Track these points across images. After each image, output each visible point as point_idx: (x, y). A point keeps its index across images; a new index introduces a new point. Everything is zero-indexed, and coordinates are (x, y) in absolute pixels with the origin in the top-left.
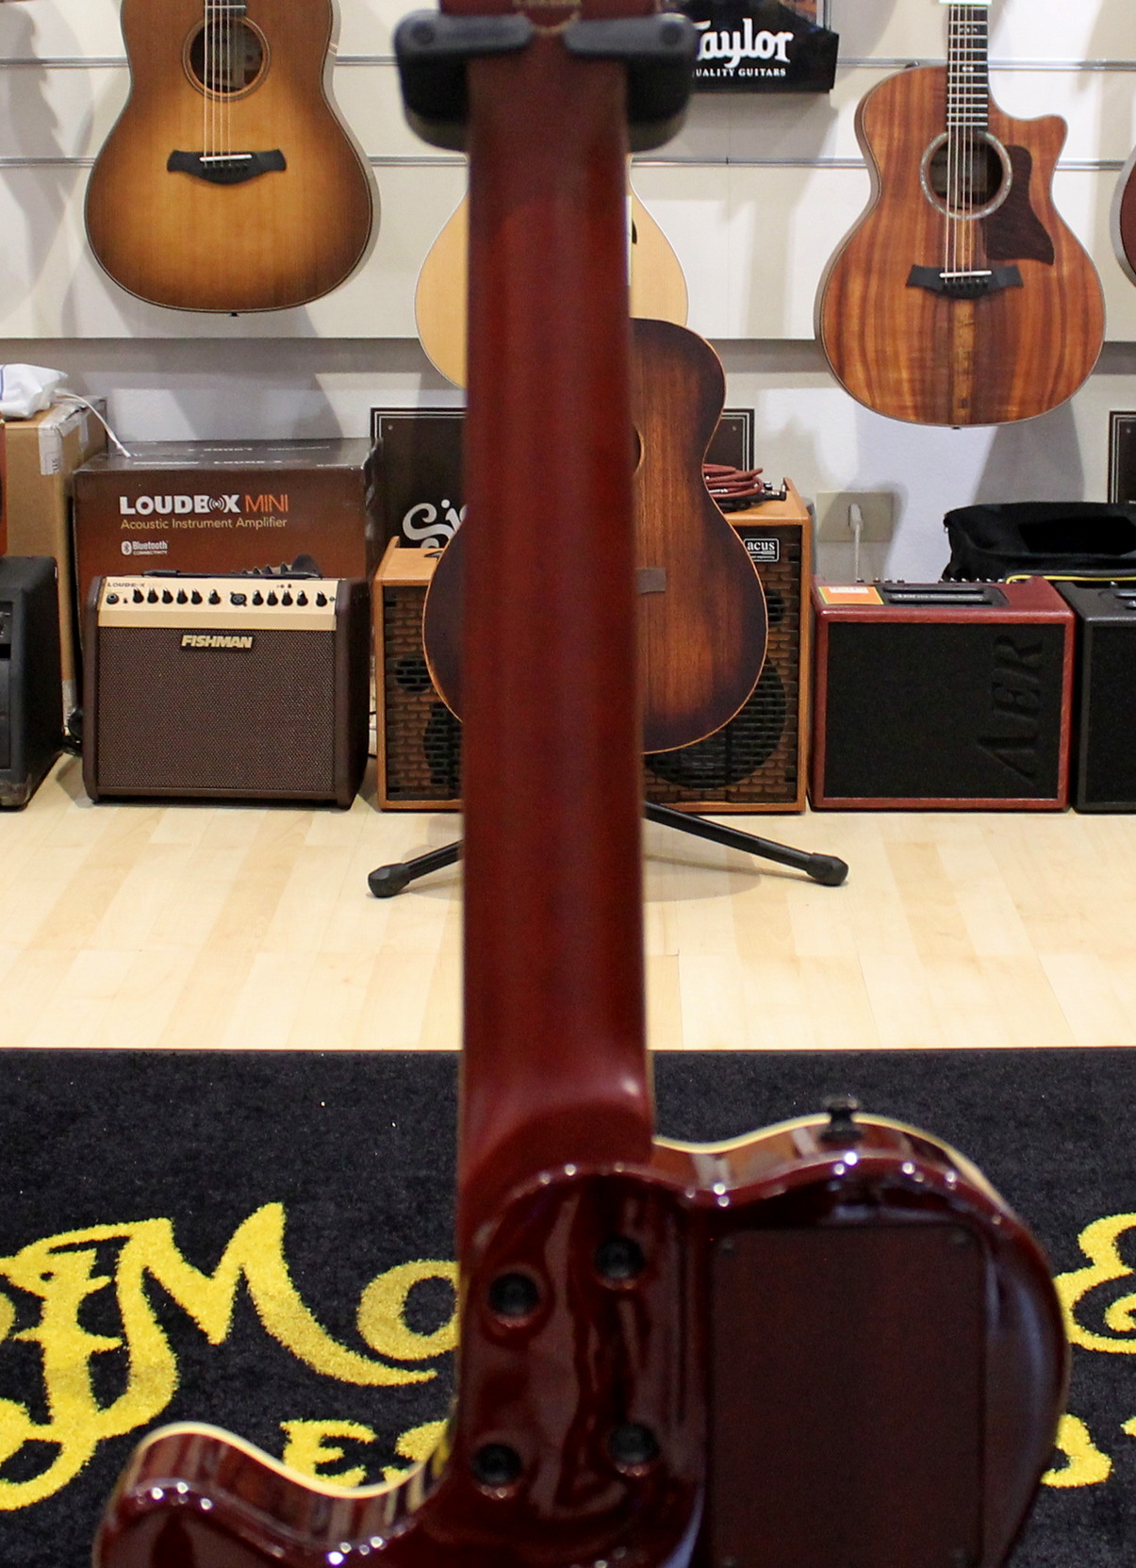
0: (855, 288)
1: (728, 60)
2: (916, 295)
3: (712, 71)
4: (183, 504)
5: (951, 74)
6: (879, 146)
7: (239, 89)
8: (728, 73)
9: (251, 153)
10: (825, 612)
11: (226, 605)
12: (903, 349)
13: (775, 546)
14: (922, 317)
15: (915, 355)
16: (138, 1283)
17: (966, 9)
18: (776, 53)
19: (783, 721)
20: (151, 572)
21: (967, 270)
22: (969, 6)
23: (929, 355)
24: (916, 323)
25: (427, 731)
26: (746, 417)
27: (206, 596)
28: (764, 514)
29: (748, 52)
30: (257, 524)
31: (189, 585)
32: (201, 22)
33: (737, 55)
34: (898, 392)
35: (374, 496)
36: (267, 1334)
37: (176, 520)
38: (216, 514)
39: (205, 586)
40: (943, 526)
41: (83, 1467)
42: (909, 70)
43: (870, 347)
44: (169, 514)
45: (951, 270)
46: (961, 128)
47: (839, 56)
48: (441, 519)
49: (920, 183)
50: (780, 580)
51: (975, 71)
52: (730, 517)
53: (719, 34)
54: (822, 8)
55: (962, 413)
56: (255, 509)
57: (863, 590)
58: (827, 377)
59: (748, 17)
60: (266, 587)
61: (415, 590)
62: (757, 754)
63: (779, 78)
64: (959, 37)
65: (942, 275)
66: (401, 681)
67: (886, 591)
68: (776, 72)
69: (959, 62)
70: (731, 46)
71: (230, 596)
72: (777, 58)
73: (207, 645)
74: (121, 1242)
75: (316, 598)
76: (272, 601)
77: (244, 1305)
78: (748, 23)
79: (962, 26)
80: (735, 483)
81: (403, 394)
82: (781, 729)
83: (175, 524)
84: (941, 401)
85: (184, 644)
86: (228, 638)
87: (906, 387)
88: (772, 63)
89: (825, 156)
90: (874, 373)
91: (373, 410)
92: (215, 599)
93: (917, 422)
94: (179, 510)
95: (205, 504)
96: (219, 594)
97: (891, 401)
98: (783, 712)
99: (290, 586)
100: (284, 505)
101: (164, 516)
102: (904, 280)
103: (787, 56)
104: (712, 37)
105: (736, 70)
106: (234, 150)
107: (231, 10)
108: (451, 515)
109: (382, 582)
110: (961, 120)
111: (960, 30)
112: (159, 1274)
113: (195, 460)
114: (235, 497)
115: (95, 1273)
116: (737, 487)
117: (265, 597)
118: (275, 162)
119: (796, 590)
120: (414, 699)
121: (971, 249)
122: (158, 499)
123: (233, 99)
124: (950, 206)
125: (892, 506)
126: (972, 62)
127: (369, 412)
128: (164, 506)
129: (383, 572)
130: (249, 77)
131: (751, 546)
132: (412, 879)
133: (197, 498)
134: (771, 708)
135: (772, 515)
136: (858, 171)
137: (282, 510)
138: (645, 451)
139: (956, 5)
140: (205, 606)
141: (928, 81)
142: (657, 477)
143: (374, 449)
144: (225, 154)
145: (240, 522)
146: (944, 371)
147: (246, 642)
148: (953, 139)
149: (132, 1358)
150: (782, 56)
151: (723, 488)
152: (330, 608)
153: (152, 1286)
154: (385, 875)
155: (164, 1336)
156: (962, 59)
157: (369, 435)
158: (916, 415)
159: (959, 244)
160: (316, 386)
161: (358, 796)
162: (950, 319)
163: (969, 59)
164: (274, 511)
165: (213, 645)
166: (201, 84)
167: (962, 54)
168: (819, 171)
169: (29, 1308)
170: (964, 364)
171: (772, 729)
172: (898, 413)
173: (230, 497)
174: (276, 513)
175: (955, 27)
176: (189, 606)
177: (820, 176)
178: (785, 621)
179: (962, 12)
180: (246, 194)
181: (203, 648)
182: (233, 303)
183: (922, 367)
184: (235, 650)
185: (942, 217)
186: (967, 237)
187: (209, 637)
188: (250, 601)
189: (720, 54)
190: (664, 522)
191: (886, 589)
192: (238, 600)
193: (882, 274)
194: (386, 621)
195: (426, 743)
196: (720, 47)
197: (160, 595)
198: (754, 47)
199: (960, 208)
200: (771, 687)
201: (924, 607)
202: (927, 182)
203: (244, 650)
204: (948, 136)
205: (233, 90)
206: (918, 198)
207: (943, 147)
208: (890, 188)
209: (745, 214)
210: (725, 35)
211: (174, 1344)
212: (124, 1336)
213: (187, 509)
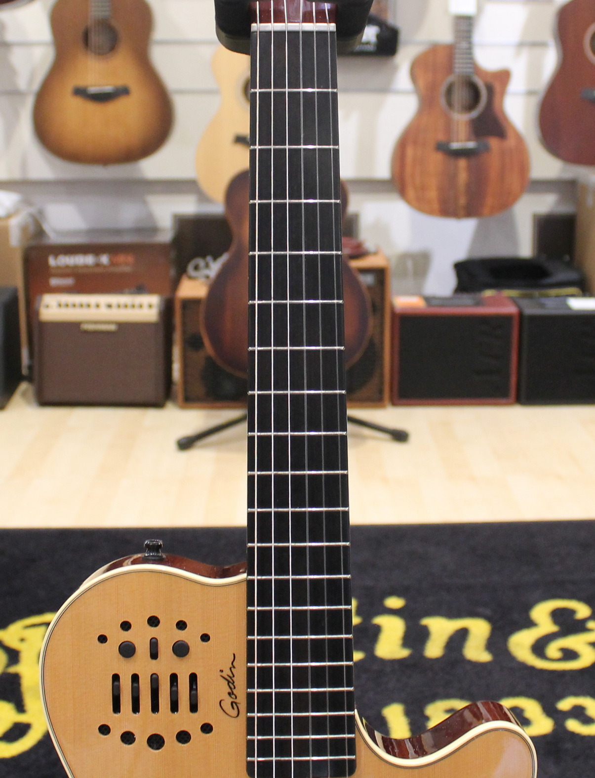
2: (439, 155)
4: (80, 260)
5: (455, 48)
6: (421, 83)
7: (106, 55)
10: (396, 311)
11: (103, 309)
12: (433, 181)
13: (373, 278)
14: (443, 166)
15: (440, 184)
17: (462, 15)
21: (462, 142)
23: (446, 184)
24: (440, 168)
25: (203, 370)
27: (93, 305)
28: (367, 262)
30: (119, 270)
31: (84, 299)
32: (87, 23)
34: (431, 202)
35: (175, 256)
38: (98, 265)
39: (93, 299)
40: (453, 269)
42: (435, 46)
43: (417, 180)
45: (454, 143)
46: (459, 74)
48: (207, 267)
49: (441, 100)
50: (375, 296)
51: (467, 46)
52: (354, 265)
55: (461, 211)
56: (117, 262)
57: (415, 299)
58: (396, 195)
61: (197, 302)
64: (459, 30)
66: (190, 346)
71: (105, 305)
75: (147, 305)
76: (126, 307)
79: (461, 25)
81: (188, 206)
84: (451, 206)
85: (81, 329)
86: (104, 325)
87: (435, 200)
89: (394, 88)
90: (419, 193)
92: (98, 306)
93: (439, 216)
95: (91, 260)
96: (100, 304)
97: (427, 206)
100: (131, 259)
102: (433, 148)
103: (376, 39)
107: (103, 17)
109: (180, 297)
110: (459, 70)
114: (107, 257)
116: (354, 248)
117: (122, 305)
118: (122, 92)
120: (195, 354)
121: (466, 133)
123: (103, 60)
124: (455, 111)
125: (426, 259)
127: (172, 216)
129: (180, 292)
130: (112, 48)
131: (362, 278)
132: (197, 442)
133: (87, 257)
135: (370, 263)
136: (411, 95)
137: (129, 262)
139: (458, 14)
140: (93, 309)
141: (444, 51)
145: (109, 270)
146: (453, 192)
147: (114, 328)
148: (457, 79)
151: (348, 249)
152: (154, 310)
154: (184, 439)
157: (172, 227)
158: (440, 213)
159: (460, 131)
160: (145, 202)
161: (168, 402)
162: (456, 167)
163: (464, 41)
164: (126, 264)
165: (97, 329)
167: (460, 38)
168: (391, 95)
169: (14, 656)
170: (462, 188)
172: (430, 212)
173: (105, 256)
175: (457, 25)
176: (84, 309)
178: (378, 315)
179: (460, 17)
180: (111, 107)
181: (91, 332)
182: (105, 160)
183: (442, 190)
184: (107, 332)
186: (464, 127)
187: (94, 326)
188: (114, 307)
191: (427, 299)
192: (109, 306)
193: (423, 145)
194: (182, 316)
195: (203, 376)
199: (459, 113)
201: (446, 307)
202: (444, 100)
203: (113, 331)
204: (454, 78)
207: (452, 83)
208: (427, 102)
209: (355, 118)
213: (82, 263)
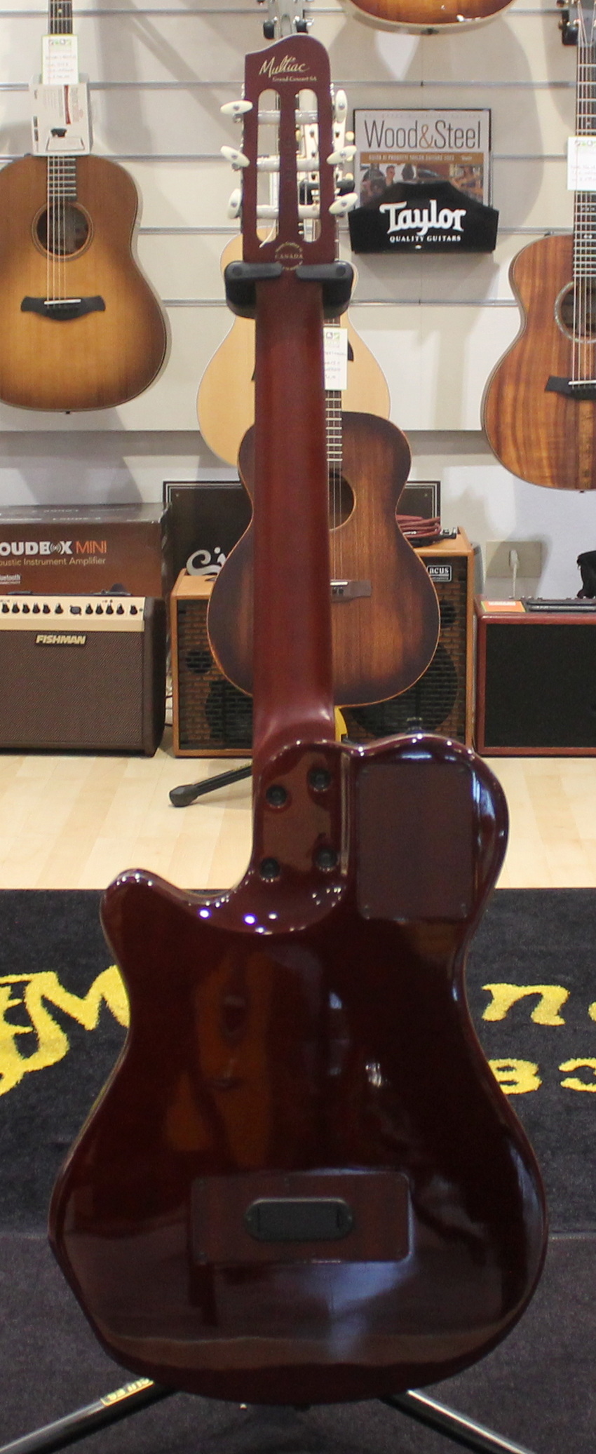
0: (509, 392)
1: (420, 229)
2: (552, 397)
3: (408, 238)
4: (32, 548)
5: (576, 240)
6: (526, 292)
7: (72, 253)
8: (419, 239)
9: (82, 299)
10: (484, 617)
11: (67, 615)
12: (543, 435)
13: (449, 570)
14: (556, 413)
15: (553, 440)
16: (39, 1002)
17: (586, 194)
18: (453, 225)
19: (455, 693)
20: (14, 593)
21: (588, 379)
22: (588, 192)
23: (562, 440)
24: (552, 416)
25: (208, 701)
26: (434, 487)
27: (53, 608)
28: (443, 549)
29: (434, 224)
30: (85, 562)
31: (41, 601)
32: (44, 206)
33: (425, 226)
34: (540, 467)
35: (167, 543)
36: (121, 1026)
37: (27, 559)
38: (55, 555)
39: (53, 601)
40: (577, 565)
41: (17, 1084)
42: (547, 237)
43: (520, 435)
44: (21, 555)
45: (576, 380)
46: (583, 279)
47: (499, 226)
48: (214, 561)
49: (554, 318)
50: (452, 595)
51: (593, 238)
52: (418, 551)
53: (413, 211)
54: (487, 191)
55: (585, 480)
56: (83, 551)
57: (513, 604)
58: (491, 457)
59: (433, 199)
60: (95, 601)
61: (199, 603)
62: (437, 716)
63: (456, 242)
64: (581, 214)
65: (570, 383)
66: (190, 666)
67: (528, 604)
68: (454, 238)
69: (581, 232)
70: (421, 220)
71: (70, 608)
72: (455, 228)
73: (54, 642)
74: (26, 983)
75: (130, 609)
76: (99, 611)
77: (105, 1011)
78: (434, 203)
79: (584, 206)
80: (422, 528)
81: (187, 471)
82: (454, 699)
83: (26, 562)
84: (570, 472)
85: (38, 641)
86: (69, 637)
87: (545, 462)
88: (451, 231)
89: (492, 298)
90: (522, 453)
91: (165, 483)
92: (59, 610)
93: (554, 487)
94: (28, 552)
95: (47, 548)
96: (62, 607)
97: (534, 473)
98: (456, 687)
99: (111, 601)
100: (104, 548)
101: (19, 557)
102: (543, 387)
103: (462, 226)
104: (408, 213)
105: (425, 236)
106: (69, 296)
107: (67, 198)
108: (222, 559)
109: (176, 597)
110: (583, 272)
111: (582, 209)
112: (51, 998)
113: (38, 517)
114: (69, 543)
115: (11, 997)
116: (423, 530)
117: (94, 608)
118: (97, 304)
119: (464, 601)
120: (198, 679)
121: (590, 364)
122: (14, 545)
123: (68, 260)
124: (576, 333)
125: (541, 551)
126: (591, 232)
127: (162, 485)
128: (18, 549)
129: (176, 591)
130: (79, 244)
131: (432, 571)
132: (200, 795)
133: (42, 544)
134: (446, 684)
135: (449, 549)
136: (511, 308)
137: (102, 552)
138: (357, 502)
139: (579, 192)
140: (52, 614)
141: (560, 246)
142: (365, 518)
143: (166, 510)
144: (62, 299)
145: (72, 561)
146: (572, 451)
147: (82, 640)
148: (577, 287)
149: (39, 1036)
150: (458, 227)
151: (413, 531)
152: (140, 616)
153: (47, 1003)
154: (181, 792)
155: (58, 1026)
156: (583, 229)
157: (161, 500)
158: (553, 482)
159: (582, 361)
160: (123, 466)
161: (158, 749)
162: (577, 414)
163: (588, 230)
164: (97, 553)
165: (58, 642)
166: (44, 250)
167: (583, 226)
168: (486, 309)
170: (585, 446)
171: (448, 699)
172: (540, 481)
173: (65, 542)
174: (98, 554)
175: (579, 207)
176: (41, 615)
177: (486, 313)
178: (456, 623)
179: (584, 196)
180: (76, 328)
181: (51, 645)
182: (67, 404)
183: (557, 448)
184: (73, 645)
185: (570, 342)
186: (588, 356)
187: (55, 637)
188: (83, 611)
189: (413, 226)
190: (370, 549)
191: (528, 603)
192: (77, 611)
193: (528, 383)
194: (179, 624)
195: (207, 710)
196: (413, 220)
197: (21, 608)
198: (438, 220)
199: (582, 335)
200: (447, 669)
201: (553, 613)
202: (559, 318)
203: (79, 645)
204: (573, 285)
205: (67, 253)
206: (553, 328)
207: (571, 292)
208: (534, 321)
209: (433, 341)
210: (417, 212)
211: (64, 1029)
212: (33, 1027)
213: (35, 552)
